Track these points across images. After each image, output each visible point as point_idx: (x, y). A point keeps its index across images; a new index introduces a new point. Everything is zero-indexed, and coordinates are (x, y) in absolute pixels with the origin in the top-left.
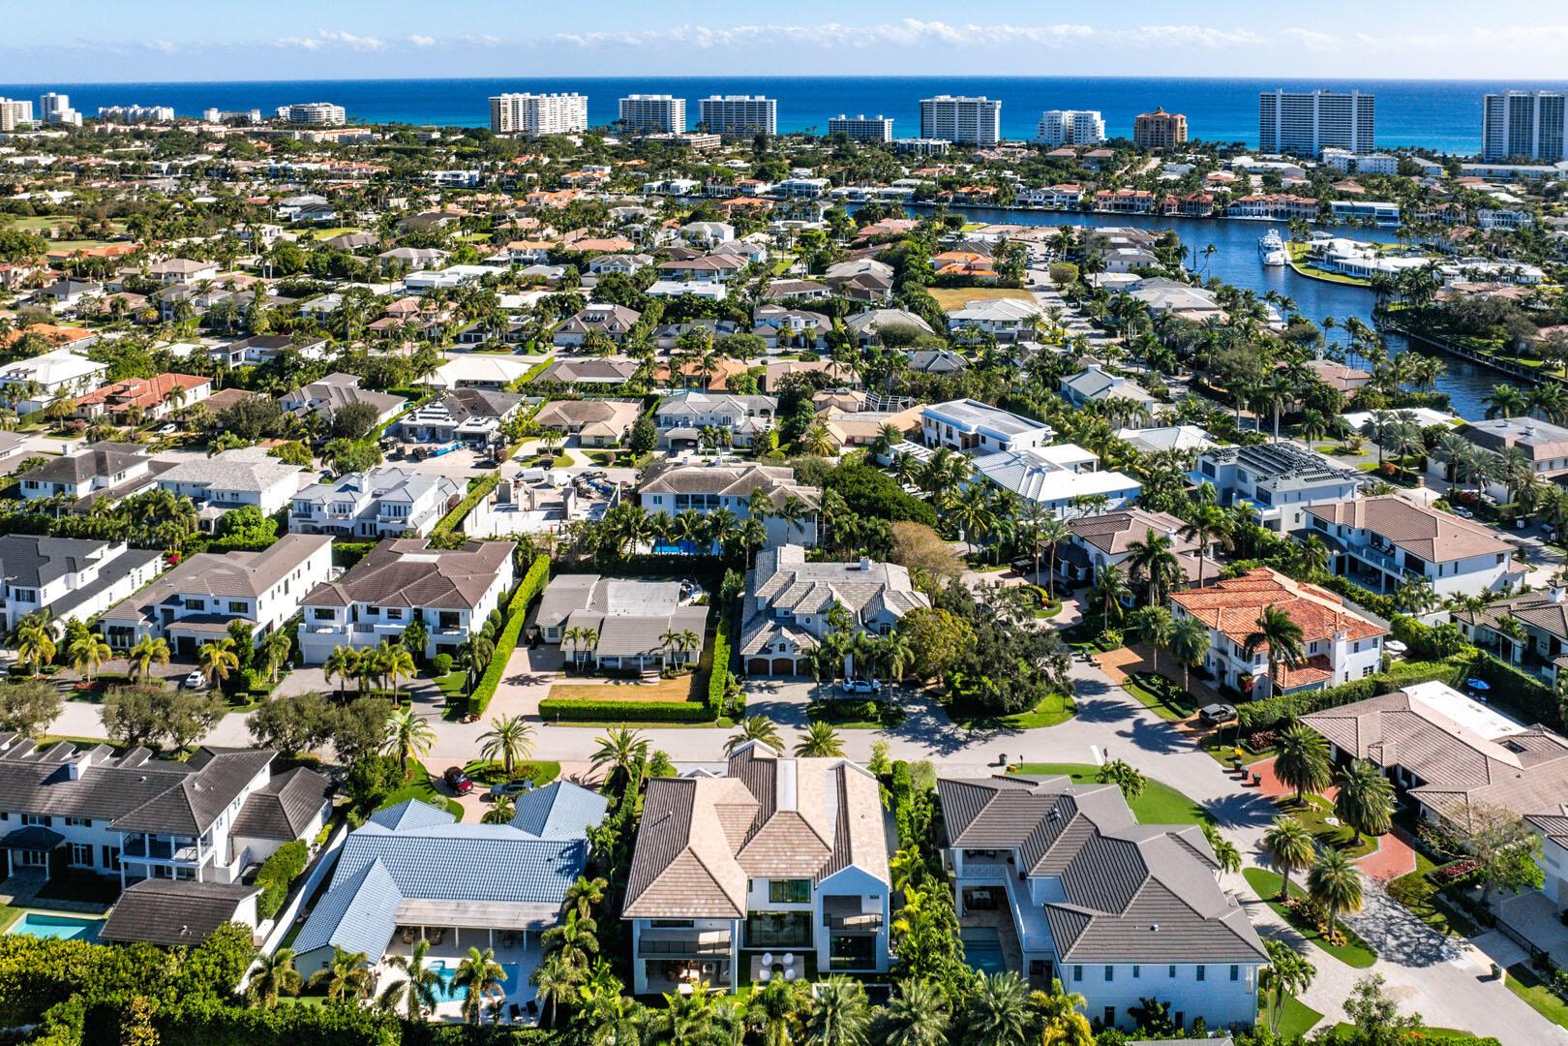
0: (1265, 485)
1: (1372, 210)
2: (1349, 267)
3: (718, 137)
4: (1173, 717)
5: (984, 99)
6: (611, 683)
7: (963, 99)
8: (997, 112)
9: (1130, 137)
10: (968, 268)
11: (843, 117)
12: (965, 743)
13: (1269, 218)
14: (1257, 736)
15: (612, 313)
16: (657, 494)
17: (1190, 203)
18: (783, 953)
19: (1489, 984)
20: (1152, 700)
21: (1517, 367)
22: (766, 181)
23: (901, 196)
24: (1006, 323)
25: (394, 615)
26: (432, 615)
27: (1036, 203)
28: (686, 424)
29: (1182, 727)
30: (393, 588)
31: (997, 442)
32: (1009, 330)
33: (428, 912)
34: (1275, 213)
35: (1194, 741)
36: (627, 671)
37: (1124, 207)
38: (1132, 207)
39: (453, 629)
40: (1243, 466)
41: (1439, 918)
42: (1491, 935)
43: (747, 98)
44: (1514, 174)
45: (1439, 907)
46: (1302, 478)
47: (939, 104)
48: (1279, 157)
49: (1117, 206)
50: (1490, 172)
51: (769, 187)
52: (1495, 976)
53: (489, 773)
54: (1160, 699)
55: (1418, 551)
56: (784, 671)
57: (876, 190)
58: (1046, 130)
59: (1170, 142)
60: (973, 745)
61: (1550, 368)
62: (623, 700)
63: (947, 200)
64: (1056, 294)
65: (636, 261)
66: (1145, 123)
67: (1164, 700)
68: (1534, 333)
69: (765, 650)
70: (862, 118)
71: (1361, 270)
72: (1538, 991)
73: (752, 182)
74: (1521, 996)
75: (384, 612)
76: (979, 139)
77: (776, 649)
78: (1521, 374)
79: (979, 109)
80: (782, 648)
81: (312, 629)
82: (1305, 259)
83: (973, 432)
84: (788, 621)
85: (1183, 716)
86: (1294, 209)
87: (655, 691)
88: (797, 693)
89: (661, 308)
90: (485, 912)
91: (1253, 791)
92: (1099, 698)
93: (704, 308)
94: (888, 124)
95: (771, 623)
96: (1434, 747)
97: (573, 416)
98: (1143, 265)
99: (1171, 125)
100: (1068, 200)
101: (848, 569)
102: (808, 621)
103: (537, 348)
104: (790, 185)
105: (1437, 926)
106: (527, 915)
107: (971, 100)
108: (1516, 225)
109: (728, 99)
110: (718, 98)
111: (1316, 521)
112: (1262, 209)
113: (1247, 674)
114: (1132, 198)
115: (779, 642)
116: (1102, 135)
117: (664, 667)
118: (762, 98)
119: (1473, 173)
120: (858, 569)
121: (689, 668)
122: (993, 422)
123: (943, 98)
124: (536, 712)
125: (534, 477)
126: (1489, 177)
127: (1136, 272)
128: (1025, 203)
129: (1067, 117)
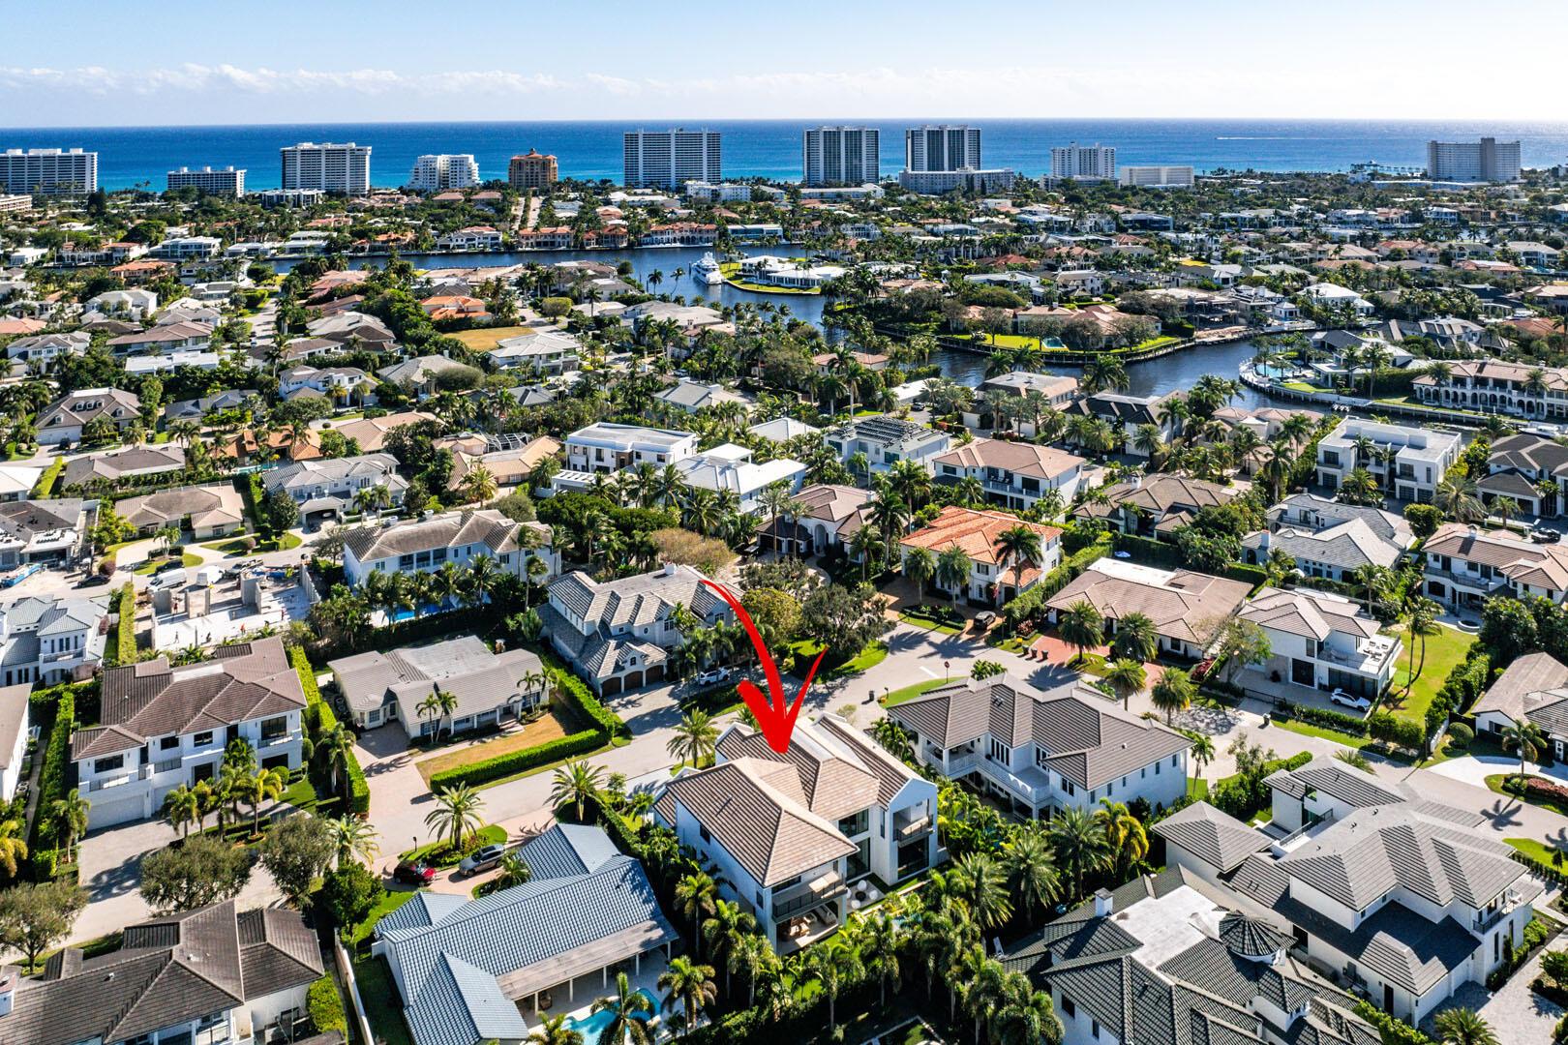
0: (891, 450)
1: (762, 231)
2: (781, 279)
3: (29, 198)
4: (953, 631)
5: (354, 145)
6: (476, 743)
7: (330, 146)
8: (367, 158)
9: (505, 179)
10: (460, 311)
11: (185, 170)
12: (830, 694)
13: (678, 245)
14: (1023, 625)
15: (110, 397)
16: (380, 560)
17: (607, 237)
18: (856, 883)
19: (1267, 728)
20: (931, 625)
21: (957, 342)
22: (140, 242)
23: (311, 248)
24: (550, 356)
25: (202, 739)
26: (251, 727)
27: (459, 247)
28: (321, 495)
29: (965, 637)
30: (188, 711)
31: (655, 454)
32: (554, 362)
33: (535, 978)
34: (682, 240)
35: (982, 643)
36: (485, 729)
37: (546, 244)
38: (553, 243)
39: (283, 736)
40: (864, 439)
41: (1212, 702)
42: (1245, 702)
43: (59, 152)
44: (839, 195)
45: (1208, 697)
46: (915, 439)
47: (303, 152)
48: (649, 191)
49: (538, 244)
50: (822, 194)
51: (145, 250)
52: (1266, 723)
53: (440, 855)
54: (936, 621)
55: (1032, 473)
56: (635, 684)
57: (277, 245)
58: (421, 175)
59: (545, 183)
60: (837, 693)
61: (977, 338)
62: (501, 754)
63: (363, 249)
64: (554, 328)
65: (74, 340)
66: (520, 165)
67: (940, 620)
68: (965, 313)
69: (618, 667)
70: (209, 170)
71: (792, 281)
72: (1290, 722)
73: (124, 245)
74: (1287, 729)
75: (187, 740)
76: (348, 188)
77: (627, 665)
78: (961, 346)
79: (348, 157)
80: (633, 662)
81: (97, 786)
82: (737, 277)
83: (629, 450)
84: (627, 636)
85: (961, 629)
86: (697, 235)
87: (520, 740)
88: (661, 698)
89: (158, 385)
90: (591, 955)
91: (1046, 663)
92: (894, 633)
93: (211, 380)
94: (240, 175)
95: (613, 643)
96: (1142, 597)
97: (168, 510)
98: (621, 292)
99: (545, 165)
100: (489, 241)
101: (657, 577)
102: (646, 631)
103: (19, 451)
104: (175, 246)
105: (1214, 707)
106: (633, 941)
107: (338, 147)
108: (868, 236)
109: (32, 152)
110: (19, 152)
111: (946, 469)
112: (671, 237)
113: (991, 584)
114: (553, 235)
115: (629, 658)
116: (477, 179)
117: (520, 714)
118: (80, 152)
119: (810, 197)
120: (664, 575)
121: (543, 708)
122: (642, 438)
123: (307, 146)
124: (427, 791)
125: (176, 582)
126: (822, 198)
127: (617, 300)
128: (447, 247)
129: (442, 161)
